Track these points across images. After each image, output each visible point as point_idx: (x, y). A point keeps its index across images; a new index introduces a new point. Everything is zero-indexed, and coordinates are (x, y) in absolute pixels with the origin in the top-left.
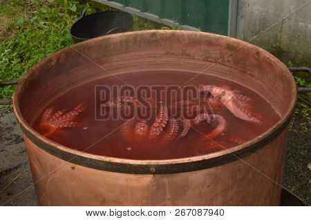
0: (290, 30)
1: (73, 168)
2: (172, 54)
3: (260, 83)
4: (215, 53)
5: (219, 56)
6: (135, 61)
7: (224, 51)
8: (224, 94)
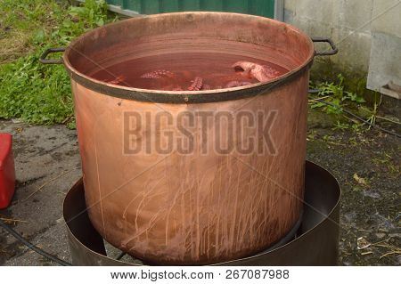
0: (339, 39)
1: (119, 104)
2: (206, 36)
3: (288, 57)
4: (248, 33)
5: (251, 36)
6: (172, 42)
7: (255, 31)
8: (254, 67)
